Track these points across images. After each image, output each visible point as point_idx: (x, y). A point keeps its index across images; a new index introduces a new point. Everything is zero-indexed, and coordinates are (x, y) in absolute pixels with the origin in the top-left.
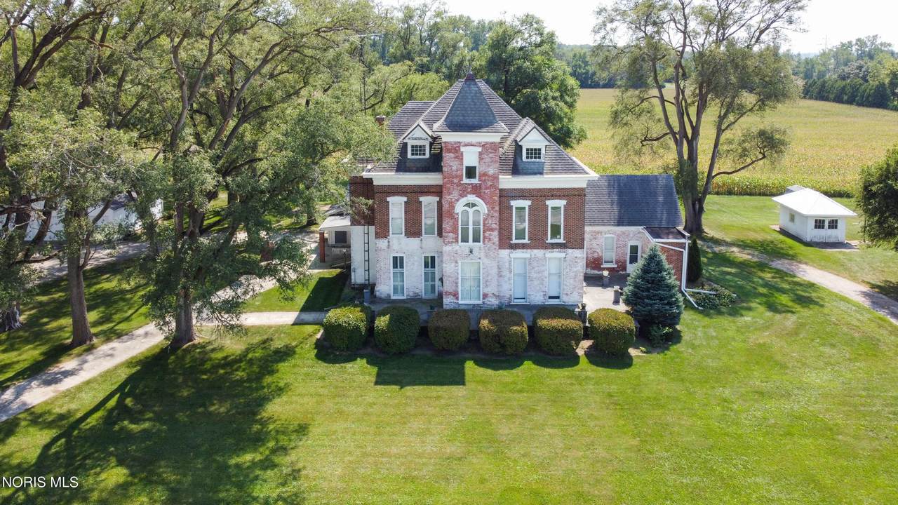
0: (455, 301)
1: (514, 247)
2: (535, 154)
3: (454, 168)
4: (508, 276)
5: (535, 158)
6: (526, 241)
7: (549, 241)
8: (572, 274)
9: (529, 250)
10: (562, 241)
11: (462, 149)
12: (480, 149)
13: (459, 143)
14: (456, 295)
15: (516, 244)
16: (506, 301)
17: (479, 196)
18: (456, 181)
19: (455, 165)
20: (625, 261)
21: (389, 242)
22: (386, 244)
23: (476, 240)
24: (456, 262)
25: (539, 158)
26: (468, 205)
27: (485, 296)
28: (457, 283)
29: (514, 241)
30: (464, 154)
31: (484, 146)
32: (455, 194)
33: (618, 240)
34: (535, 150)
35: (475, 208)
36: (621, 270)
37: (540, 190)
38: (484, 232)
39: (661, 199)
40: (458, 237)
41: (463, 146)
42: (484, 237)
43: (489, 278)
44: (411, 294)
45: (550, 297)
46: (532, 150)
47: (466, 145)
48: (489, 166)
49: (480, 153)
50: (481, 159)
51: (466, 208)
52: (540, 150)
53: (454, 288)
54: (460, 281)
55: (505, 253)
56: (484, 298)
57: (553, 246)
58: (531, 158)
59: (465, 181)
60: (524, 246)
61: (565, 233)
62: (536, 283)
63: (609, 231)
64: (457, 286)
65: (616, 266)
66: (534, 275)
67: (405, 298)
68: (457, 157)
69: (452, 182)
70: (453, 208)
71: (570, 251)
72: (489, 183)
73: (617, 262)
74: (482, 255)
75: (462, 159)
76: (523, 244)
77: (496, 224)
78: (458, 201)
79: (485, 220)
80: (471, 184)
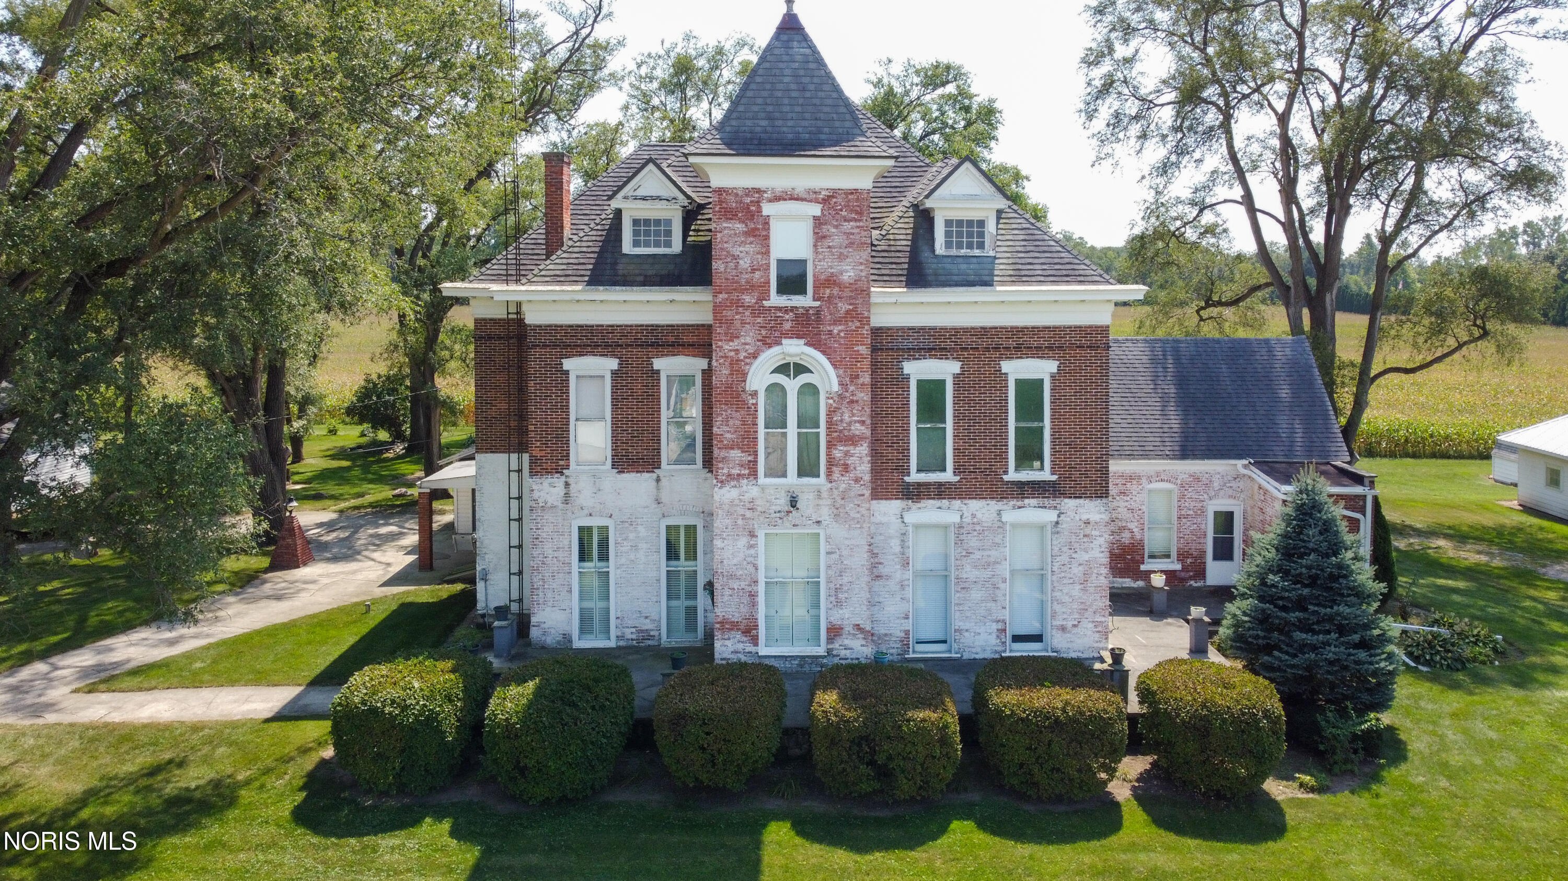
0: (750, 648)
1: (915, 493)
2: (970, 235)
3: (745, 263)
4: (898, 576)
5: (970, 246)
6: (948, 476)
7: (1012, 475)
8: (1077, 571)
9: (957, 503)
10: (1047, 475)
11: (768, 209)
12: (816, 210)
13: (758, 191)
14: (750, 631)
15: (919, 484)
16: (892, 651)
17: (815, 343)
18: (748, 299)
19: (746, 254)
20: (1203, 553)
21: (567, 484)
22: (559, 490)
23: (807, 469)
24: (752, 535)
25: (981, 246)
26: (783, 369)
27: (834, 632)
28: (753, 595)
29: (915, 477)
30: (773, 224)
31: (828, 199)
32: (749, 337)
33: (1182, 497)
34: (970, 223)
35: (804, 378)
36: (1191, 578)
37: (984, 331)
38: (830, 445)
39: (1284, 393)
40: (755, 462)
41: (770, 201)
42: (831, 463)
43: (846, 579)
44: (629, 634)
45: (1017, 639)
46: (960, 223)
47: (777, 199)
48: (841, 257)
49: (818, 222)
50: (819, 237)
51: (780, 379)
52: (981, 223)
53: (744, 610)
54: (761, 588)
55: (890, 509)
56: (830, 640)
57: (1023, 490)
58: (960, 246)
59: (776, 300)
60: (941, 491)
61: (1054, 452)
62: (976, 594)
63: (1158, 474)
64: (754, 604)
65: (1178, 567)
66: (970, 573)
67: (612, 644)
68: (751, 233)
69: (739, 304)
70: (743, 376)
71: (1069, 504)
72: (843, 307)
73: (1182, 556)
74: (825, 513)
75: (767, 237)
76: (940, 485)
77: (862, 423)
78: (755, 356)
79: (831, 412)
80: (793, 309)
